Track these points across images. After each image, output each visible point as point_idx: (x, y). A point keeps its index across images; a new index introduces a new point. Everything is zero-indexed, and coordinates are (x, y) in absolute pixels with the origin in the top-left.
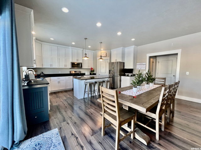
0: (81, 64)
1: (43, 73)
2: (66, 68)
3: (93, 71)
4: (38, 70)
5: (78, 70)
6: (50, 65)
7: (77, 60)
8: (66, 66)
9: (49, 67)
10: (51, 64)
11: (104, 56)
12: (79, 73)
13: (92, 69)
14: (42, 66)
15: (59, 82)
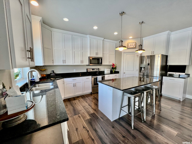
0: (101, 59)
1: (53, 72)
2: (82, 64)
3: (115, 68)
4: (47, 68)
5: (96, 68)
6: (63, 61)
7: (97, 54)
8: (82, 62)
9: (62, 64)
10: (64, 59)
11: (133, 47)
12: (97, 71)
13: (113, 65)
14: (53, 62)
15: (74, 85)
